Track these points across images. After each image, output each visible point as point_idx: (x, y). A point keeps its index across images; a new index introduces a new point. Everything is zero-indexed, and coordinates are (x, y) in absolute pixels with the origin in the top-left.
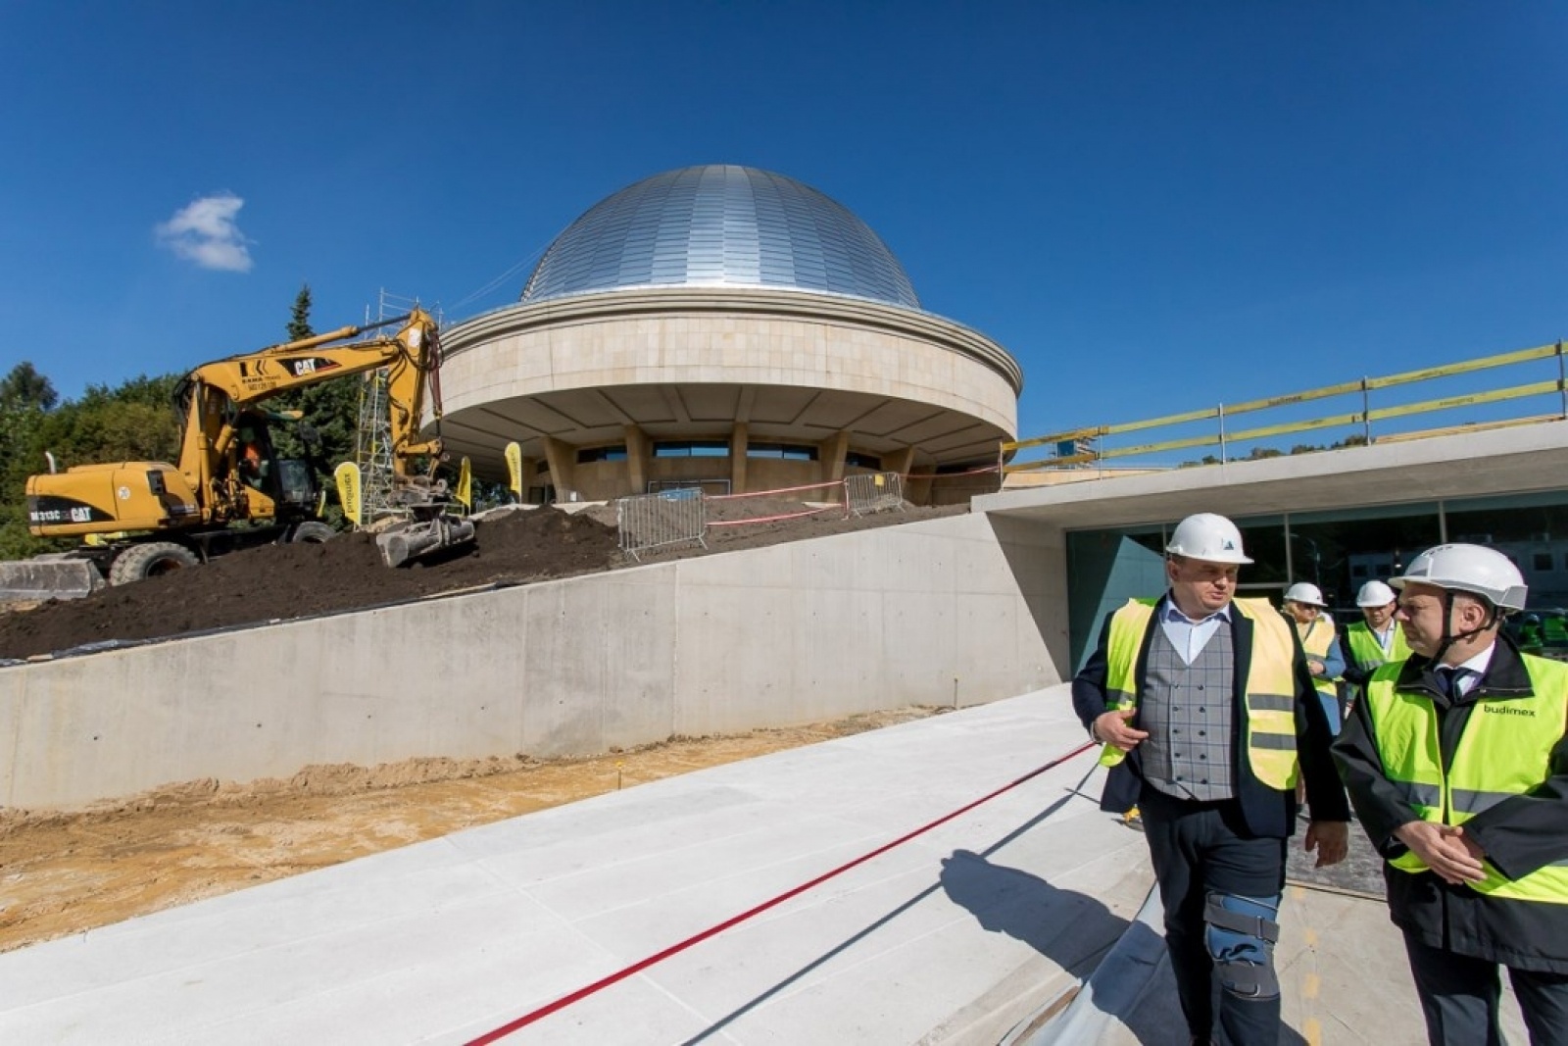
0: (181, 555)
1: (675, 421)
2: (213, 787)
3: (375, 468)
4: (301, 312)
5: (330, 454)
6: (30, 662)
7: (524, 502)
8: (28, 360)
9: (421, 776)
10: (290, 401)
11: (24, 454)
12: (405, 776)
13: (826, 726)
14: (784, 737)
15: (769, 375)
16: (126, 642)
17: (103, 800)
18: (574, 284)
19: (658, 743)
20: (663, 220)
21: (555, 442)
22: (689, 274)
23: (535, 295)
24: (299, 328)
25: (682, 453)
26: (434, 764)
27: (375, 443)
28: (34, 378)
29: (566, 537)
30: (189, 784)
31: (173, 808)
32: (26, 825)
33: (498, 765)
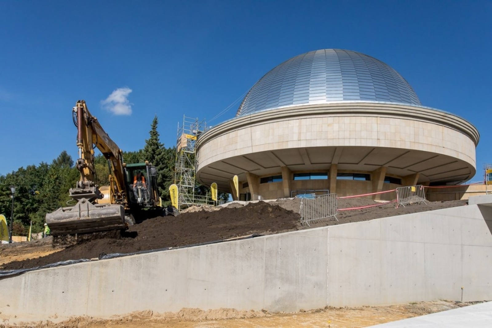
0: (128, 220)
1: (304, 164)
2: (151, 314)
3: (181, 186)
4: (154, 126)
5: (164, 181)
6: (92, 261)
7: (240, 200)
8: (65, 150)
9: (225, 316)
10: (151, 161)
11: (65, 183)
12: (219, 316)
13: (399, 307)
14: (380, 311)
15: (350, 142)
16: (122, 254)
17: (115, 315)
18: (259, 107)
19: (321, 309)
20: (298, 76)
21: (251, 175)
22: (310, 99)
23: (243, 113)
24: (154, 133)
25: (307, 178)
26: (230, 311)
27: (181, 176)
28: (67, 156)
29: (271, 215)
30: (143, 311)
31: (138, 321)
32: (92, 322)
33: (254, 313)
